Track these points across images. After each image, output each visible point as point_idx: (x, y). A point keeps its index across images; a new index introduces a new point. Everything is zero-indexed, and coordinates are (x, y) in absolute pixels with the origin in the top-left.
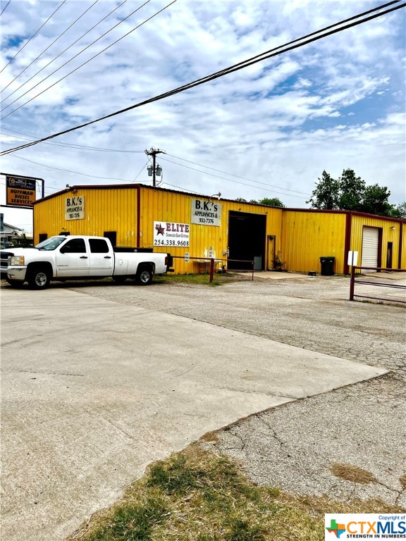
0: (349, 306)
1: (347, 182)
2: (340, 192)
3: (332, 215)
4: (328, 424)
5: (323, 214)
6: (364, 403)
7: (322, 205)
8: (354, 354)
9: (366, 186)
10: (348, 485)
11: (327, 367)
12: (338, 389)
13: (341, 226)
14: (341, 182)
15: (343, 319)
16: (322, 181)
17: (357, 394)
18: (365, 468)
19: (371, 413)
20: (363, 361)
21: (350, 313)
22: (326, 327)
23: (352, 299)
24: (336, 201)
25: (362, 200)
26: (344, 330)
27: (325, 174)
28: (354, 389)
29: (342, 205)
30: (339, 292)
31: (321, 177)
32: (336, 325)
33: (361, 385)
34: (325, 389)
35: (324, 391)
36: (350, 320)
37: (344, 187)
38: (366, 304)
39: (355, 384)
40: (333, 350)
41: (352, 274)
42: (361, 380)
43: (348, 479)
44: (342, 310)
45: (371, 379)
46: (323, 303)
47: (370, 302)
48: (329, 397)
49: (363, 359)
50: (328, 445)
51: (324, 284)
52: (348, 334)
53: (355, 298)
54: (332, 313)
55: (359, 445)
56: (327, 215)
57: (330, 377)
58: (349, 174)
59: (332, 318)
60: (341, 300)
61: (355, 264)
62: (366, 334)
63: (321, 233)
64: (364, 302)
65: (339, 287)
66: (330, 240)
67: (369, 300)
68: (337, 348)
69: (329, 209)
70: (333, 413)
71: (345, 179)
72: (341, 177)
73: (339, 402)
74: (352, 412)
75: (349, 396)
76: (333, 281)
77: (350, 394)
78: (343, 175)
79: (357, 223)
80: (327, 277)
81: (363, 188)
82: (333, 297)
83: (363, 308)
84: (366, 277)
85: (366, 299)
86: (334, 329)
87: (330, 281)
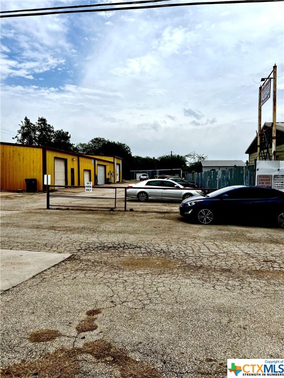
0: (47, 213)
1: (42, 126)
2: (38, 133)
3: (32, 149)
4: (28, 304)
5: (25, 148)
6: (55, 280)
7: (25, 141)
8: (49, 247)
9: (55, 130)
10: (41, 345)
11: (29, 260)
12: (37, 275)
13: (39, 157)
14: (37, 125)
15: (41, 223)
16: (24, 124)
17: (50, 276)
18: (54, 329)
19: (59, 287)
20: (55, 251)
21: (47, 218)
22: (29, 231)
23: (48, 208)
24: (35, 139)
25: (53, 140)
26: (43, 231)
27: (26, 119)
28: (48, 272)
29: (39, 142)
30: (39, 204)
31: (24, 121)
32: (37, 228)
33: (53, 269)
34: (27, 278)
35: (26, 279)
36: (47, 223)
37: (39, 130)
38: (58, 211)
39: (49, 269)
40: (34, 247)
41: (48, 190)
42: (53, 265)
43: (41, 341)
44: (41, 217)
45: (60, 263)
46: (27, 213)
47: (61, 209)
48: (29, 283)
49: (55, 249)
50: (27, 320)
51: (29, 199)
52: (45, 233)
53: (50, 207)
54: (34, 220)
55: (50, 312)
56: (28, 149)
57: (31, 267)
58: (43, 121)
59: (34, 223)
60: (40, 209)
61: (49, 184)
62: (57, 231)
63: (25, 162)
64: (57, 209)
65: (39, 200)
66: (32, 167)
67: (60, 207)
68: (37, 245)
69: (30, 145)
70: (32, 294)
71: (40, 124)
72: (38, 122)
73: (37, 285)
74: (46, 289)
75: (44, 278)
76: (36, 196)
77: (46, 277)
78: (38, 121)
79: (50, 155)
80: (31, 193)
81: (53, 132)
82: (35, 208)
83: (56, 214)
84: (58, 192)
85: (58, 207)
86: (35, 231)
87: (33, 196)
